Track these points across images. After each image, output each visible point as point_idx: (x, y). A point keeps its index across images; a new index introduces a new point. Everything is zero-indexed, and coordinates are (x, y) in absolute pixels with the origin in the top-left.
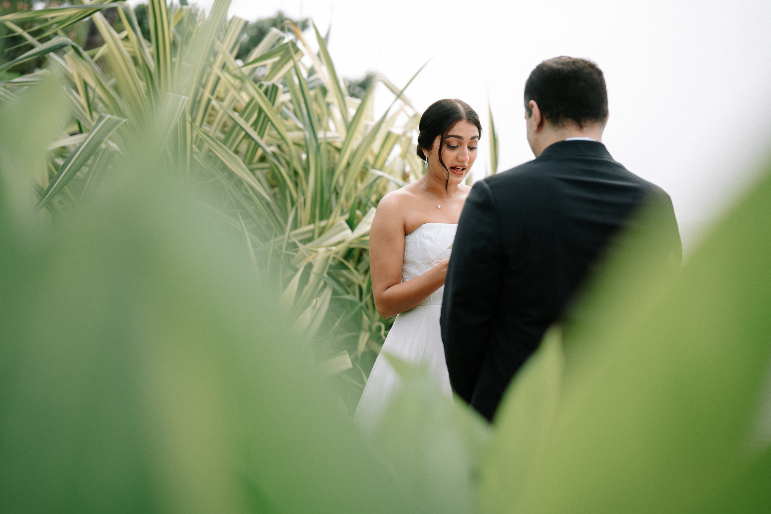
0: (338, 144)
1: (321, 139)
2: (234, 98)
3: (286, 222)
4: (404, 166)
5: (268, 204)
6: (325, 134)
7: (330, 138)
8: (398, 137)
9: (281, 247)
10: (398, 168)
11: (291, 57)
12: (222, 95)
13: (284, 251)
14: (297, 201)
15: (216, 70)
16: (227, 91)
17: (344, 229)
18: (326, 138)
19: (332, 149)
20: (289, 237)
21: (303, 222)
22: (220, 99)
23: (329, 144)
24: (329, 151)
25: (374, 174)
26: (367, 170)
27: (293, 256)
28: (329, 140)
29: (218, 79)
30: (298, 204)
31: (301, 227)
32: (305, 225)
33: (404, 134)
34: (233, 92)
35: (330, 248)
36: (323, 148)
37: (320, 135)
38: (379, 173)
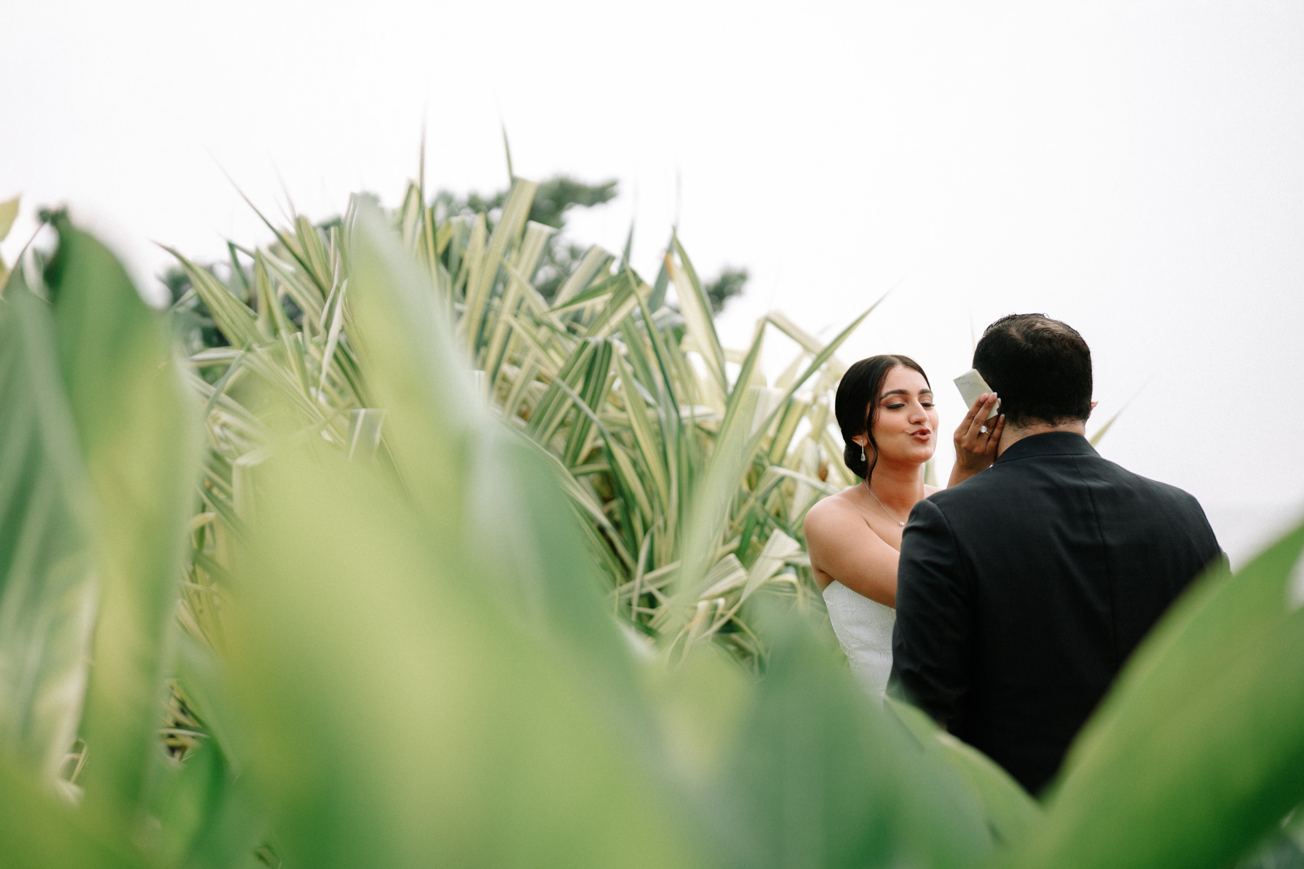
0: (711, 426)
1: (686, 418)
2: (538, 361)
3: (636, 557)
4: (819, 452)
5: (602, 530)
6: (692, 410)
7: (701, 416)
8: (806, 408)
9: (630, 604)
10: (810, 460)
11: (631, 293)
12: (516, 355)
13: (635, 608)
14: (653, 523)
15: (506, 316)
16: (526, 350)
17: (733, 570)
18: (693, 417)
19: (703, 435)
20: (642, 586)
21: (663, 557)
22: (515, 363)
23: (698, 427)
24: (697, 437)
25: (774, 474)
26: (764, 468)
27: (651, 617)
28: (698, 420)
29: (510, 331)
30: (654, 529)
31: (660, 566)
32: (667, 563)
33: (815, 399)
34: (535, 351)
35: (715, 601)
36: (689, 432)
37: (685, 412)
38: (781, 471)
